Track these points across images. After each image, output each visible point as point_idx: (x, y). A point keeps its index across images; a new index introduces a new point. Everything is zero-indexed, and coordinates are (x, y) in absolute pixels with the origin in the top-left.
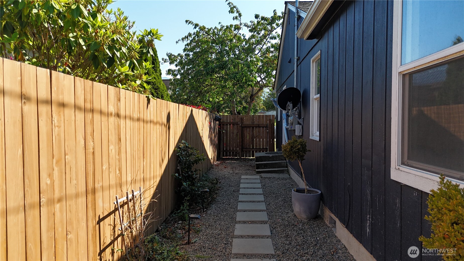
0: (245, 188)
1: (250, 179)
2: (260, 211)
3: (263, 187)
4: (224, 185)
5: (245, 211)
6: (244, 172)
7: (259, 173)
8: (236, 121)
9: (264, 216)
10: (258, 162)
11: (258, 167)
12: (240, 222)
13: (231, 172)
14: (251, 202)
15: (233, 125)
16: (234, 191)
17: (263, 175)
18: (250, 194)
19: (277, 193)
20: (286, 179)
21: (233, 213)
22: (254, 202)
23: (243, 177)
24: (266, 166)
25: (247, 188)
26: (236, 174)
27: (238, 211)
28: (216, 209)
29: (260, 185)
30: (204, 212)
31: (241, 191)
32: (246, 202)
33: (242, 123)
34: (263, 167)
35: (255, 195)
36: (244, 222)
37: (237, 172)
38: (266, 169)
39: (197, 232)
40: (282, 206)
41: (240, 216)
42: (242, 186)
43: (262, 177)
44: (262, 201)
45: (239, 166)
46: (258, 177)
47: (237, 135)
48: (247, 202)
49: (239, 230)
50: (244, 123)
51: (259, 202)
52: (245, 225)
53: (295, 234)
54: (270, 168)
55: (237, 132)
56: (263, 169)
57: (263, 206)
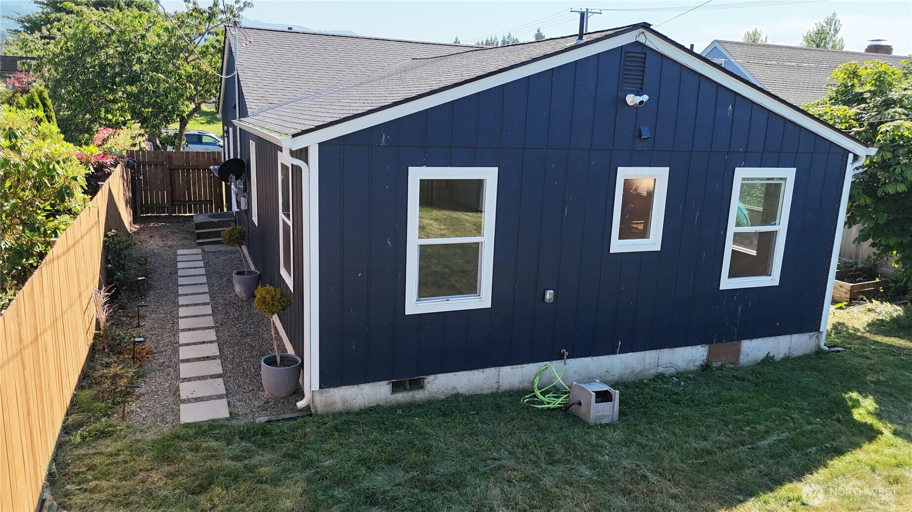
0: (183, 268)
1: (189, 255)
2: (203, 293)
3: (206, 264)
4: (156, 265)
5: (186, 295)
6: (180, 243)
7: (200, 244)
8: (160, 160)
9: (206, 298)
10: (199, 229)
11: (199, 236)
12: (182, 306)
13: (161, 244)
14: (192, 285)
15: (156, 165)
16: (171, 273)
17: (207, 248)
18: (191, 276)
19: (221, 273)
20: (235, 253)
21: (174, 299)
22: (195, 284)
23: (180, 252)
24: (209, 235)
25: (187, 268)
26: (169, 247)
27: (180, 295)
28: (154, 296)
29: (201, 264)
30: (142, 299)
31: (180, 273)
32: (187, 285)
33: (170, 163)
34: (206, 236)
35: (196, 277)
36: (187, 305)
37: (170, 243)
38: (210, 238)
39: (144, 317)
40: (226, 286)
41: (182, 300)
42: (180, 265)
43: (204, 252)
44: (205, 283)
45: (171, 232)
46: (199, 251)
47: (163, 181)
48: (189, 285)
49: (182, 312)
50: (173, 163)
51: (201, 284)
52: (188, 307)
53: (234, 310)
54: (215, 238)
55: (163, 176)
56: (205, 239)
57: (205, 289)
